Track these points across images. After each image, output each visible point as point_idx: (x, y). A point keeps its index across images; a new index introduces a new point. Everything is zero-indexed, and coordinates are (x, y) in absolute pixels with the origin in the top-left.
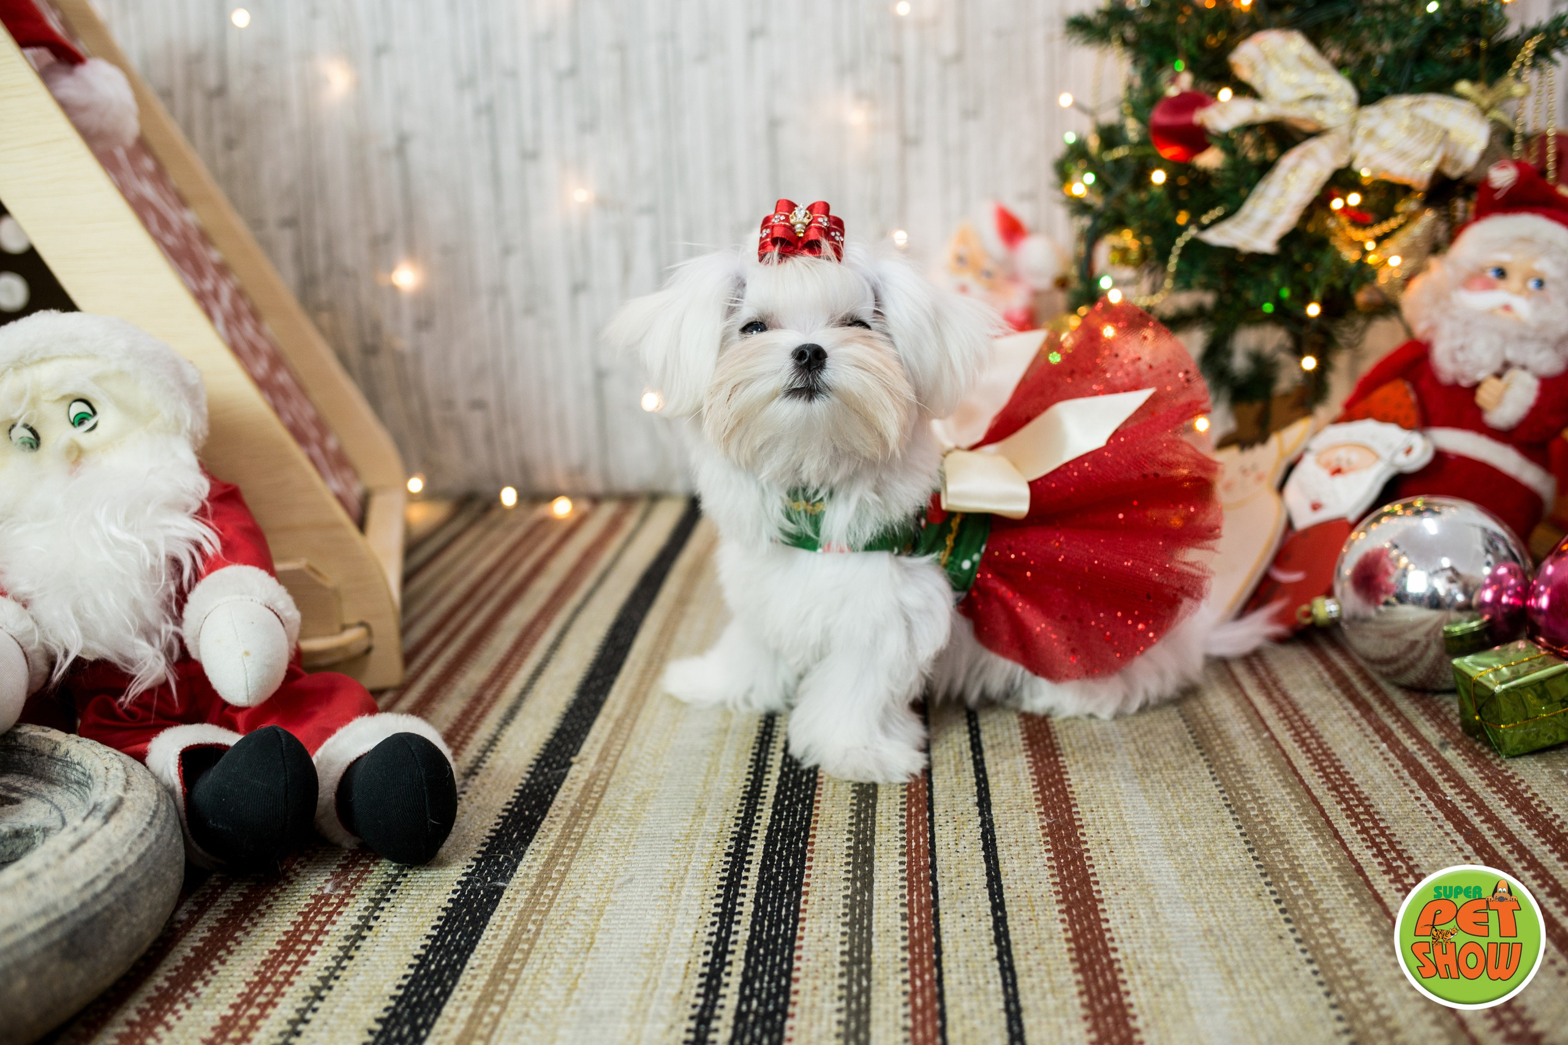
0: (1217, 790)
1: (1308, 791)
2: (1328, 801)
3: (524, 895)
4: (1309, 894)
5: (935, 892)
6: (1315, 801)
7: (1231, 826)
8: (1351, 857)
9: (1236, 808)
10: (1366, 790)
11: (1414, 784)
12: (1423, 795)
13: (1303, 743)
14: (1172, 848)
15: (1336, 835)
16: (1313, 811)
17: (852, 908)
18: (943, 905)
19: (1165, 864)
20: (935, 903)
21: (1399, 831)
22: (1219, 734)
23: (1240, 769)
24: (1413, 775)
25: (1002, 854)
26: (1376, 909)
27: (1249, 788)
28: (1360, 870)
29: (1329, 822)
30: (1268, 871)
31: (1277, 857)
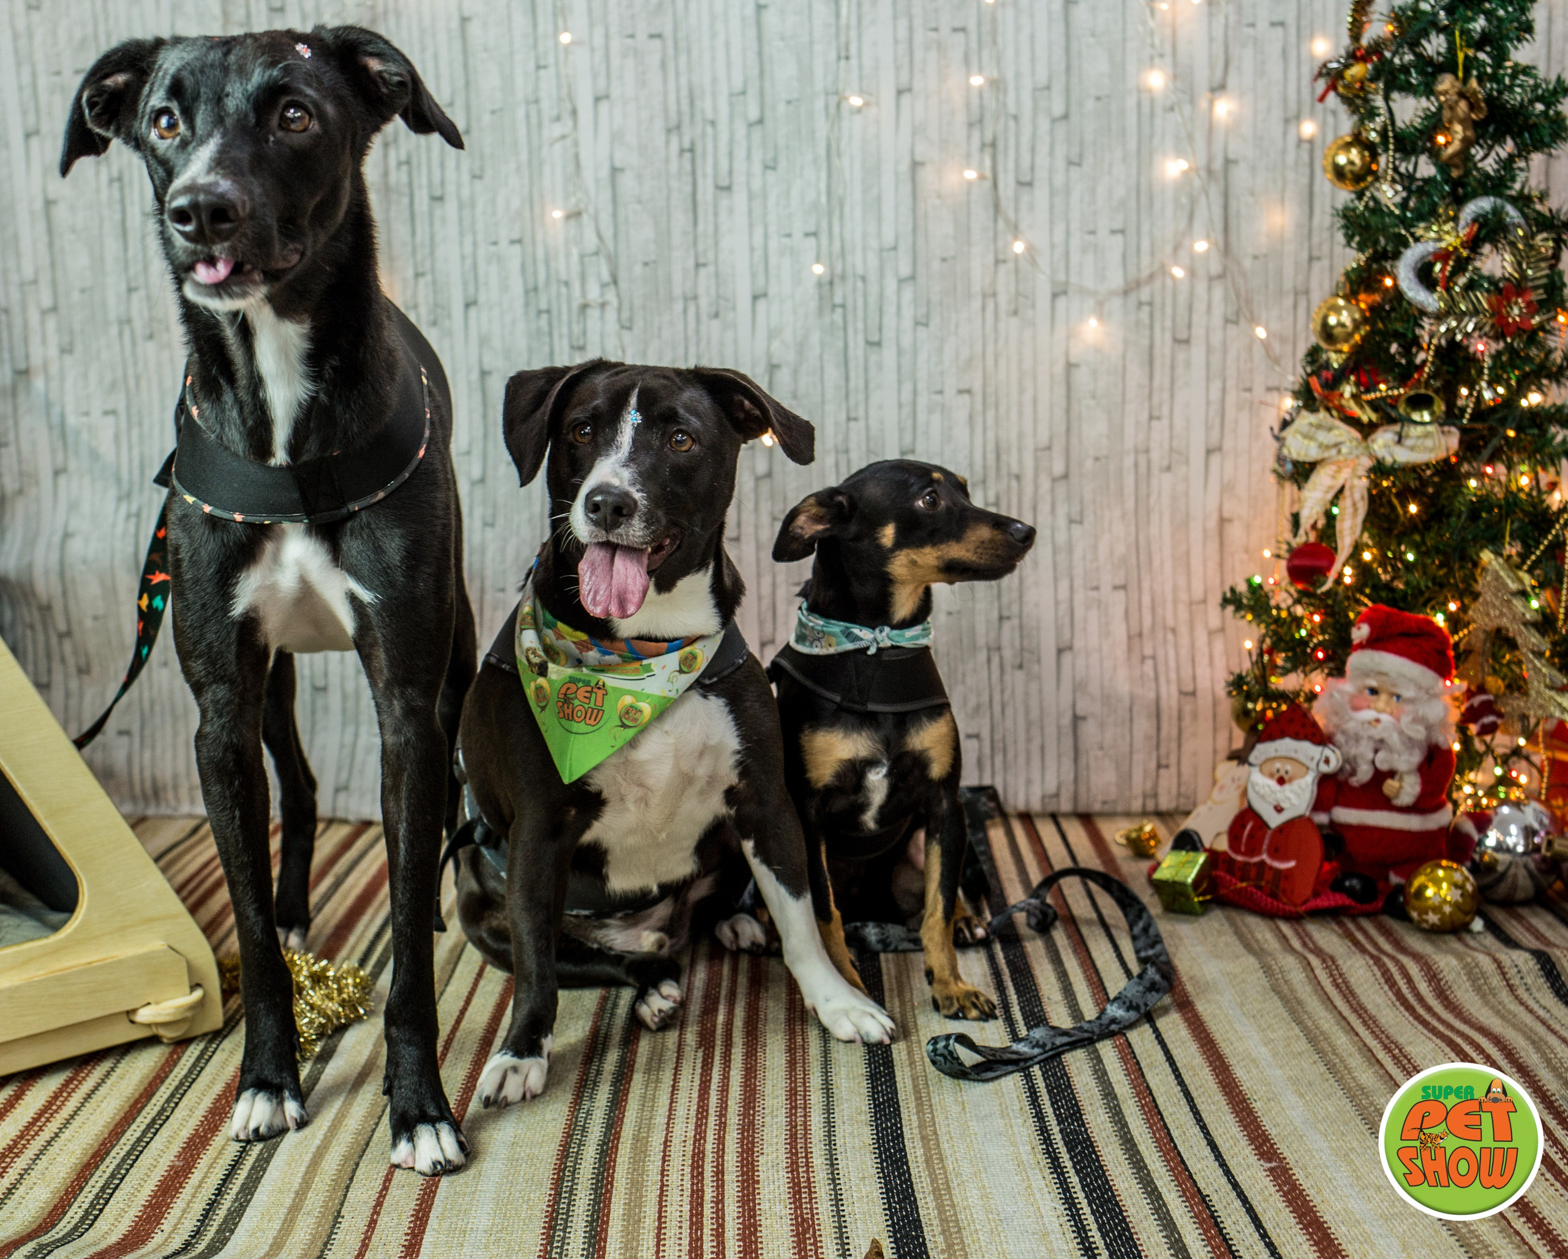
0: (1286, 1014)
1: (1340, 1013)
2: (1353, 1019)
3: (907, 1069)
4: (1342, 1061)
5: (1138, 1063)
6: (1344, 1018)
7: (1297, 1030)
8: (1365, 1044)
9: (1299, 1022)
10: (1373, 1012)
11: (1402, 1009)
12: (1407, 1014)
13: (1337, 986)
14: (1267, 1042)
15: (1357, 1034)
16: (1343, 1023)
17: (1096, 1072)
18: (1145, 1070)
19: (1263, 1050)
20: (1140, 1069)
21: (1392, 1031)
22: (1286, 982)
23: (1299, 1002)
24: (1402, 1004)
25: (1170, 1046)
26: (1377, 1067)
27: (1306, 1012)
28: (1370, 1050)
29: (1352, 1028)
30: (1320, 1052)
31: (1324, 1045)
